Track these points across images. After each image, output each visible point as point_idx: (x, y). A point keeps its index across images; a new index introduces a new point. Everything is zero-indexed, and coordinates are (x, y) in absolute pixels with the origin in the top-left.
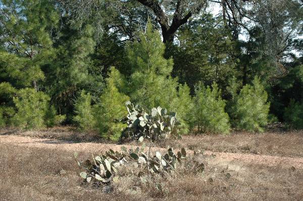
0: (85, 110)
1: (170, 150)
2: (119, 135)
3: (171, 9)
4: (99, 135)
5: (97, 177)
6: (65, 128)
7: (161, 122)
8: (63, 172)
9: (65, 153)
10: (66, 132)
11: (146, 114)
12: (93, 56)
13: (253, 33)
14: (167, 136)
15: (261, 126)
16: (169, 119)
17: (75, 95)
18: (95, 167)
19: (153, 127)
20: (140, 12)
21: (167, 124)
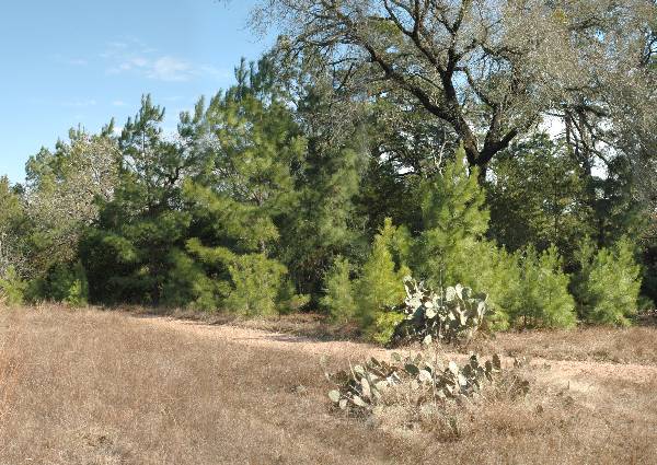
0: (339, 287)
1: (474, 357)
2: (391, 333)
3: (484, 125)
4: (361, 330)
5: (357, 400)
6: (307, 317)
7: (462, 310)
8: (302, 388)
9: (307, 357)
10: (310, 322)
11: (436, 297)
12: (355, 200)
13: (614, 166)
14: (471, 333)
15: (627, 315)
16: (475, 305)
17: (326, 263)
18: (353, 383)
19: (448, 318)
20: (432, 128)
21: (472, 313)
